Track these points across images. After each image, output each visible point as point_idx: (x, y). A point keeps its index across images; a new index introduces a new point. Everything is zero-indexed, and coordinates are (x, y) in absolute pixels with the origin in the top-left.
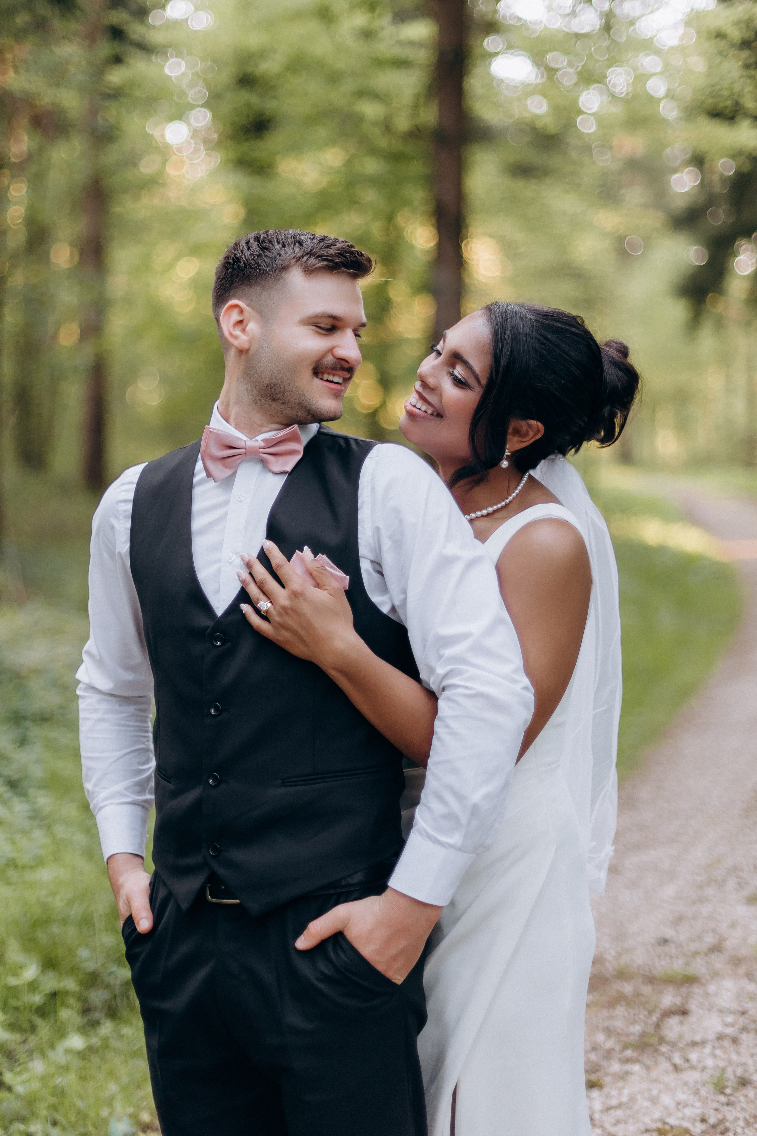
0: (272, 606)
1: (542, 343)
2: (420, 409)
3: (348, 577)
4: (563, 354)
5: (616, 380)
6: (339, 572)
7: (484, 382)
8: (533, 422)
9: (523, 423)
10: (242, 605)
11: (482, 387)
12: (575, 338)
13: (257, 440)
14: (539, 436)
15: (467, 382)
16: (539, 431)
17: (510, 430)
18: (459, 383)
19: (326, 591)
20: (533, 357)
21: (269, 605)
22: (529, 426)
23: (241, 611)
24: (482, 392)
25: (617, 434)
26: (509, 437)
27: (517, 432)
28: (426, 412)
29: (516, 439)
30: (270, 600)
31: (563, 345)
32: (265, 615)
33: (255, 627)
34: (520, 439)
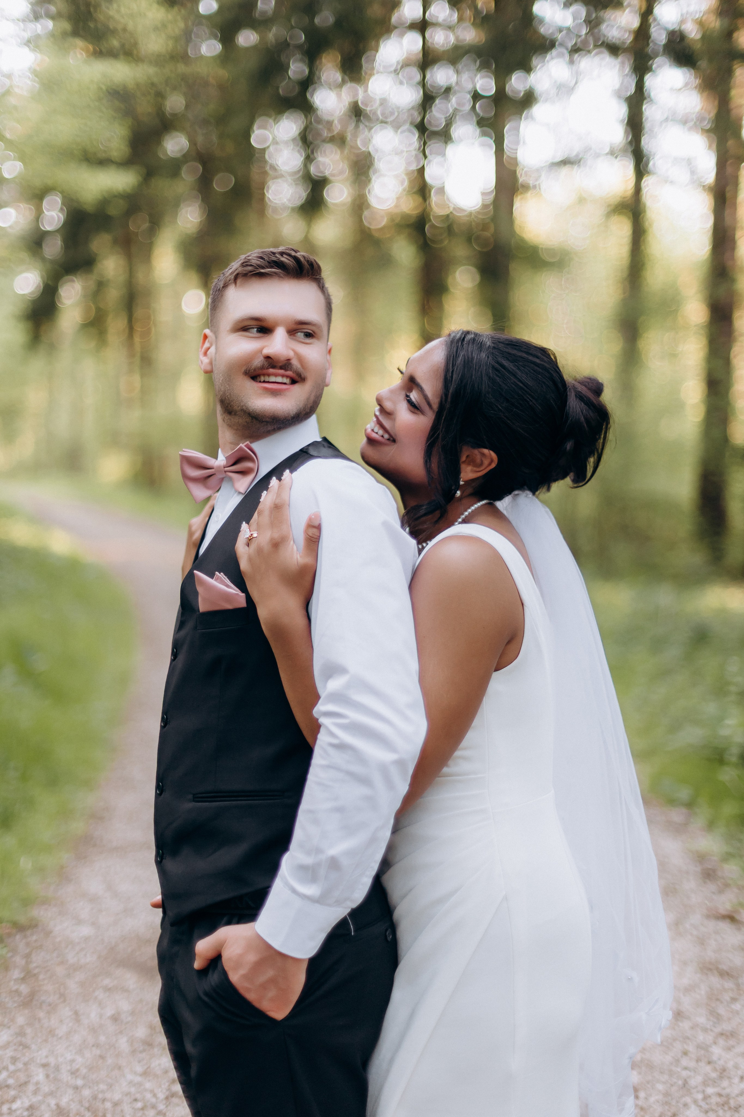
1: (497, 370)
2: (377, 433)
4: (518, 383)
5: (579, 413)
7: (435, 406)
8: (486, 451)
9: (476, 452)
11: (434, 411)
12: (536, 368)
14: (493, 465)
15: (420, 407)
16: (492, 461)
17: (463, 458)
18: (414, 407)
20: (485, 383)
22: (483, 455)
24: (433, 417)
25: (589, 474)
26: (463, 467)
27: (471, 461)
28: (382, 436)
29: (469, 468)
31: (519, 373)
34: (475, 469)
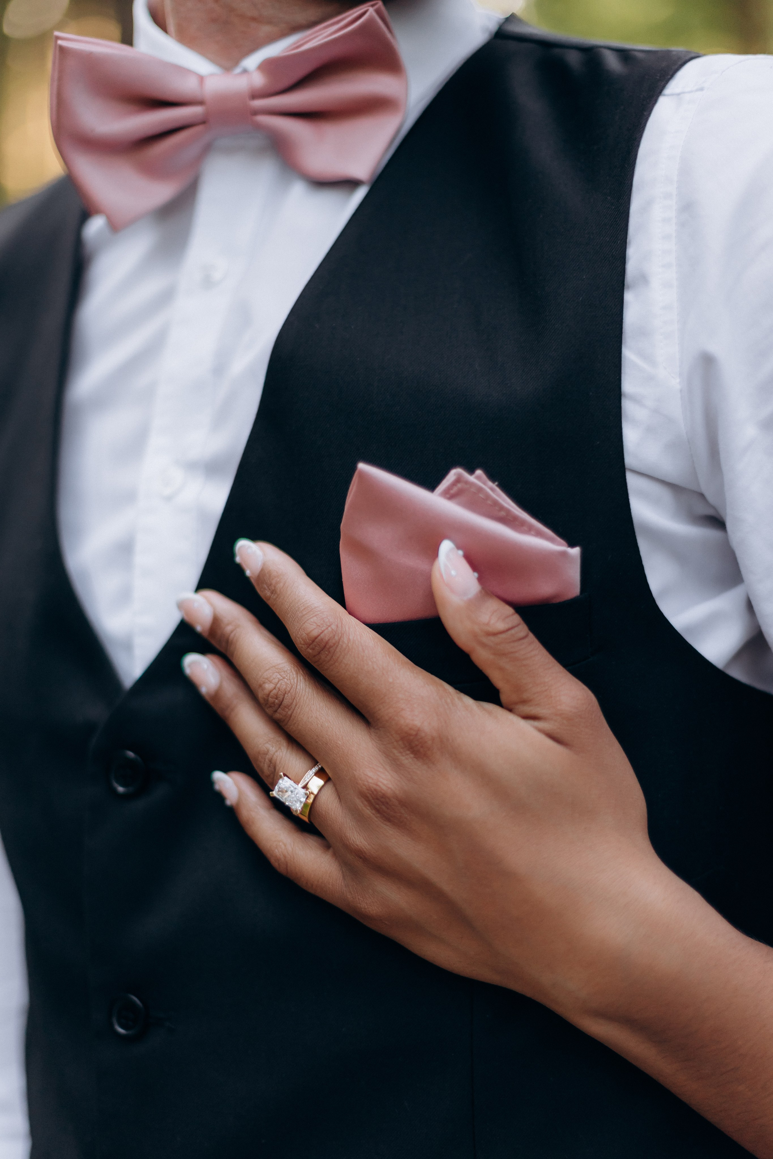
0: (329, 791)
3: (576, 551)
6: (539, 534)
10: (218, 776)
13: (245, 71)
19: (536, 723)
21: (316, 783)
23: (220, 797)
30: (315, 762)
32: (306, 819)
33: (275, 864)
